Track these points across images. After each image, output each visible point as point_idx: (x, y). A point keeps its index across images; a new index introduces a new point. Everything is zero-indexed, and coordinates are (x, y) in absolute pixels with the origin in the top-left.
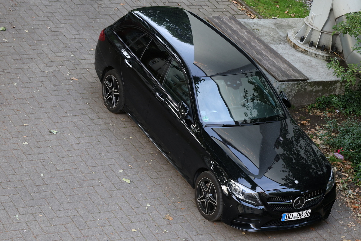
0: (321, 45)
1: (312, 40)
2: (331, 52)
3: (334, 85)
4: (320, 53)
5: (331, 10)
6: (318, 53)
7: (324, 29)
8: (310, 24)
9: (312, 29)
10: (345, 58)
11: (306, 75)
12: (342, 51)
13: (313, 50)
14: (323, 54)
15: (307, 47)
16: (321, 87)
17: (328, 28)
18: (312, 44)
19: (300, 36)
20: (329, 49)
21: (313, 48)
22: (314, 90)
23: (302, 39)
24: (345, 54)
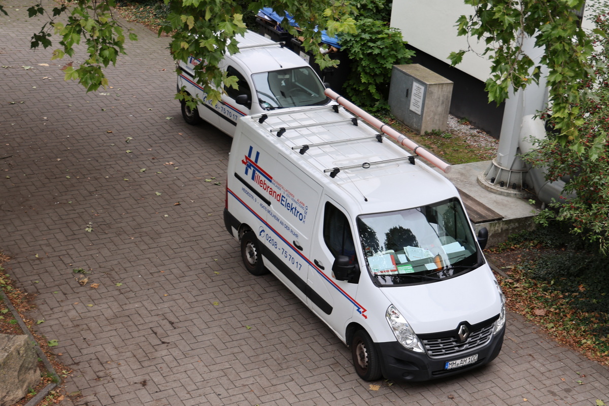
0: (512, 183)
1: (502, 179)
2: (523, 189)
3: (529, 221)
4: (512, 192)
5: (518, 149)
6: (509, 192)
7: (513, 169)
8: (499, 165)
9: (502, 169)
10: (537, 193)
11: (501, 214)
12: (533, 187)
13: (504, 190)
14: (515, 192)
15: (498, 188)
16: (517, 224)
17: (517, 167)
18: (502, 184)
19: (491, 178)
20: (520, 187)
21: (504, 188)
22: (511, 228)
23: (493, 180)
24: (537, 189)
